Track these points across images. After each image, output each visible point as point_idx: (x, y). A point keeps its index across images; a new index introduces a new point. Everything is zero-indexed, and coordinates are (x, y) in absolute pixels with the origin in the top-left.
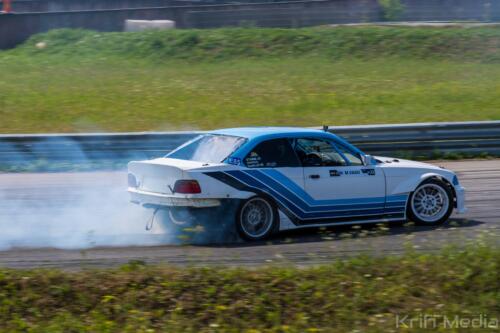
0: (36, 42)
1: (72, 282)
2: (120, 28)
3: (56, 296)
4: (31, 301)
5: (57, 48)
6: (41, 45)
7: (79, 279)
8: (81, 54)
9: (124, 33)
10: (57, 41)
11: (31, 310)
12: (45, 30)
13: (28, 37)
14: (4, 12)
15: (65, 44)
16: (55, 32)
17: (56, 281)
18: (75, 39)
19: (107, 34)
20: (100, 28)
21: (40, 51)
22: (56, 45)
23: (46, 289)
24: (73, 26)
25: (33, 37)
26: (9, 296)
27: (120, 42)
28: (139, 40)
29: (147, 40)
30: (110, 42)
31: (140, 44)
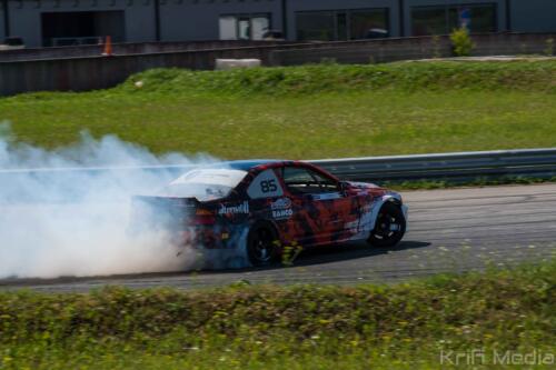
0: (134, 81)
1: (186, 300)
2: (211, 67)
3: (172, 313)
4: (150, 317)
5: (154, 86)
6: (139, 84)
7: (192, 296)
8: (177, 91)
9: (216, 71)
10: (154, 80)
11: (149, 325)
12: (143, 70)
13: (127, 77)
14: (105, 54)
15: (161, 83)
16: (151, 72)
17: (171, 299)
18: (171, 78)
19: (199, 73)
20: (193, 68)
21: (138, 89)
22: (154, 83)
23: (164, 307)
24: (169, 66)
25: (132, 77)
26: (130, 313)
27: (211, 80)
28: (228, 78)
29: (236, 77)
30: (202, 81)
31: (229, 81)
